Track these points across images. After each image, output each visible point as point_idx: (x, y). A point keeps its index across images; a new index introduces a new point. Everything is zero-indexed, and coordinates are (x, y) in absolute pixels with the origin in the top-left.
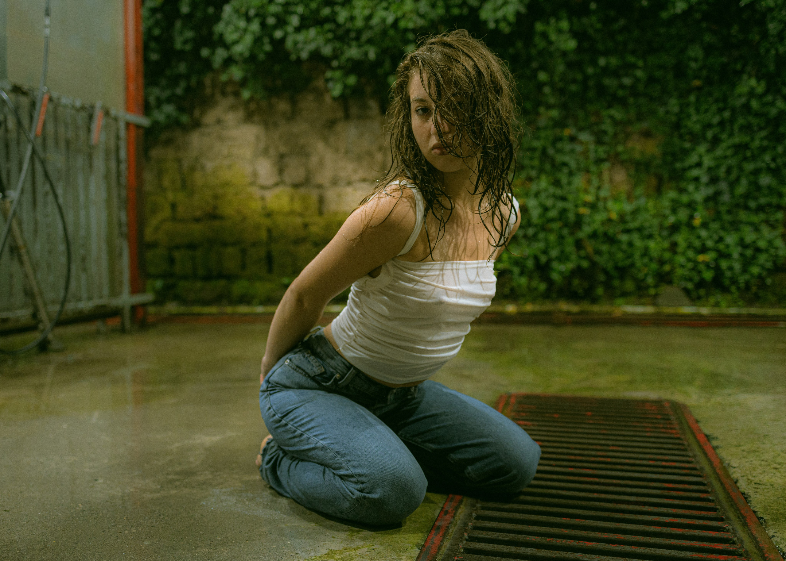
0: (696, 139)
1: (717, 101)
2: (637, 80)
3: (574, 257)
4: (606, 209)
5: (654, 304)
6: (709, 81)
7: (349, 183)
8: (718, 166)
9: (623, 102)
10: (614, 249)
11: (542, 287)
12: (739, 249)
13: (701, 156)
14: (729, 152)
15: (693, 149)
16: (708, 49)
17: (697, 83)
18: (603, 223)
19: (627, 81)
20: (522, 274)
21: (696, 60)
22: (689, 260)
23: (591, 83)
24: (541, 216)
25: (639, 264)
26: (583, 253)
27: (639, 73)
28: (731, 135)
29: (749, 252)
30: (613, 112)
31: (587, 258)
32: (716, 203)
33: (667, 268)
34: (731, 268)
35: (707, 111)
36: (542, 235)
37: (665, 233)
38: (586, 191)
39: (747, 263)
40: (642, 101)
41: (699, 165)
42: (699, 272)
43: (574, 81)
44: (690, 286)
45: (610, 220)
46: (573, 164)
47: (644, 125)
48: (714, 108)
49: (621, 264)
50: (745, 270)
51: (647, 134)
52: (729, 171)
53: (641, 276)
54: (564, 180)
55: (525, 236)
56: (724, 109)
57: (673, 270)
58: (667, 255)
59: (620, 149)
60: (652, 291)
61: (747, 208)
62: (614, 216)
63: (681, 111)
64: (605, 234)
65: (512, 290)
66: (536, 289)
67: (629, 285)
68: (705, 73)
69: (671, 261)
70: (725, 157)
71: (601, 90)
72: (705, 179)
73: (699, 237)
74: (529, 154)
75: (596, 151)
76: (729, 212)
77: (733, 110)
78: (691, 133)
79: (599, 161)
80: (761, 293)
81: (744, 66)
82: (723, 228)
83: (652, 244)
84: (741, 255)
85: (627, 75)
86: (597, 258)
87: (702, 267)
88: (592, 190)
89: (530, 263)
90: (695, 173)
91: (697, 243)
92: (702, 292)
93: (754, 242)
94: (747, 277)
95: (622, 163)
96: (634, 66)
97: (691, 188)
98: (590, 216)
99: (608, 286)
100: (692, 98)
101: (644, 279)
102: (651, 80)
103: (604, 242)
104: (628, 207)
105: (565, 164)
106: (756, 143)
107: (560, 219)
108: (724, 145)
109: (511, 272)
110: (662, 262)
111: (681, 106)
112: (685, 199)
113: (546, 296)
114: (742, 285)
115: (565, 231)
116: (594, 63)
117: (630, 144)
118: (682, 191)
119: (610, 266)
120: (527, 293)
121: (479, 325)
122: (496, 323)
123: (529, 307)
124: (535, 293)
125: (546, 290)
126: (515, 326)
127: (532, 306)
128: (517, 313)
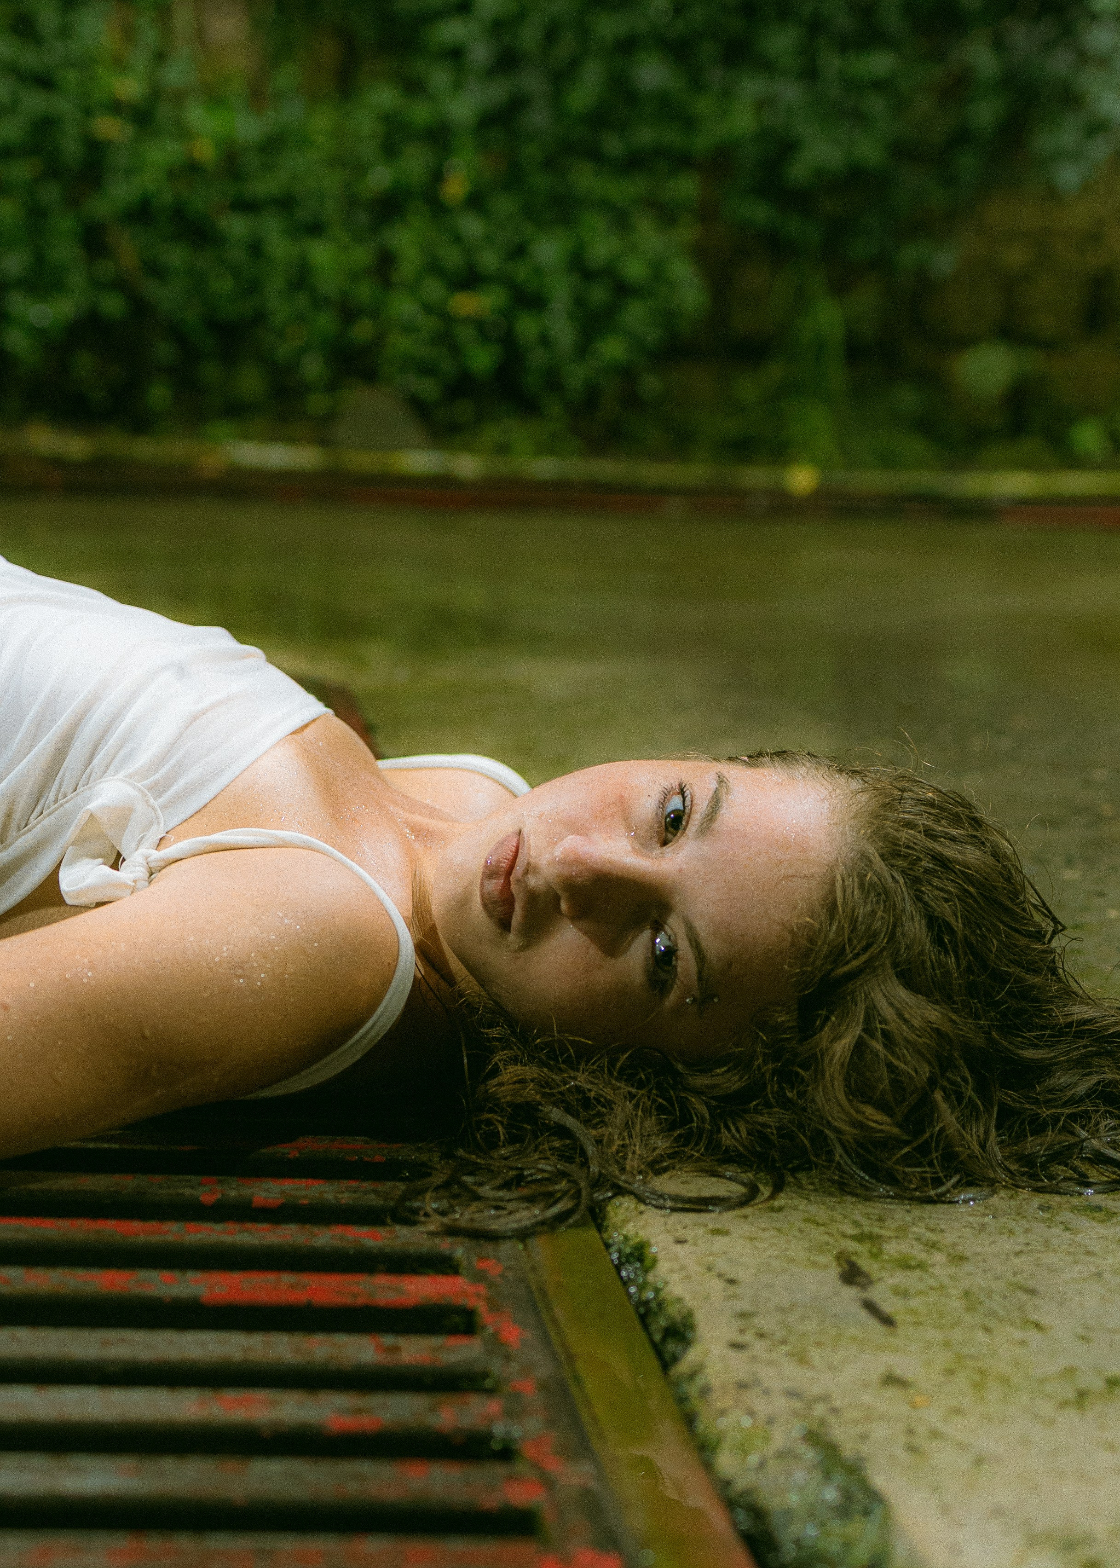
3: (77, 279)
4: (181, 128)
5: (323, 442)
8: (520, 17)
12: (571, 283)
18: (171, 174)
22: (428, 309)
25: (279, 314)
26: (106, 269)
29: (598, 294)
31: (120, 285)
32: (513, 134)
33: (364, 330)
34: (545, 340)
37: (362, 218)
38: (120, 65)
39: (592, 324)
41: (462, 6)
42: (455, 349)
45: (193, 166)
50: (584, 348)
52: (551, 34)
53: (283, 351)
54: (47, 18)
57: (378, 342)
58: (365, 291)
60: (317, 403)
61: (595, 156)
62: (206, 153)
64: (179, 213)
67: (251, 381)
69: (374, 312)
72: (480, 54)
73: (457, 239)
76: (549, 164)
80: (629, 421)
82: (530, 213)
83: (321, 253)
84: (579, 301)
86: (151, 288)
87: (465, 334)
88: (140, 59)
90: (453, 31)
91: (452, 258)
92: (464, 410)
93: (613, 263)
97: (440, 79)
99: (185, 381)
101: (295, 364)
103: (172, 238)
104: (249, 128)
107: (33, 151)
110: (349, 313)
114: (576, 394)
115: (50, 194)
118: (413, 86)
119: (192, 316)
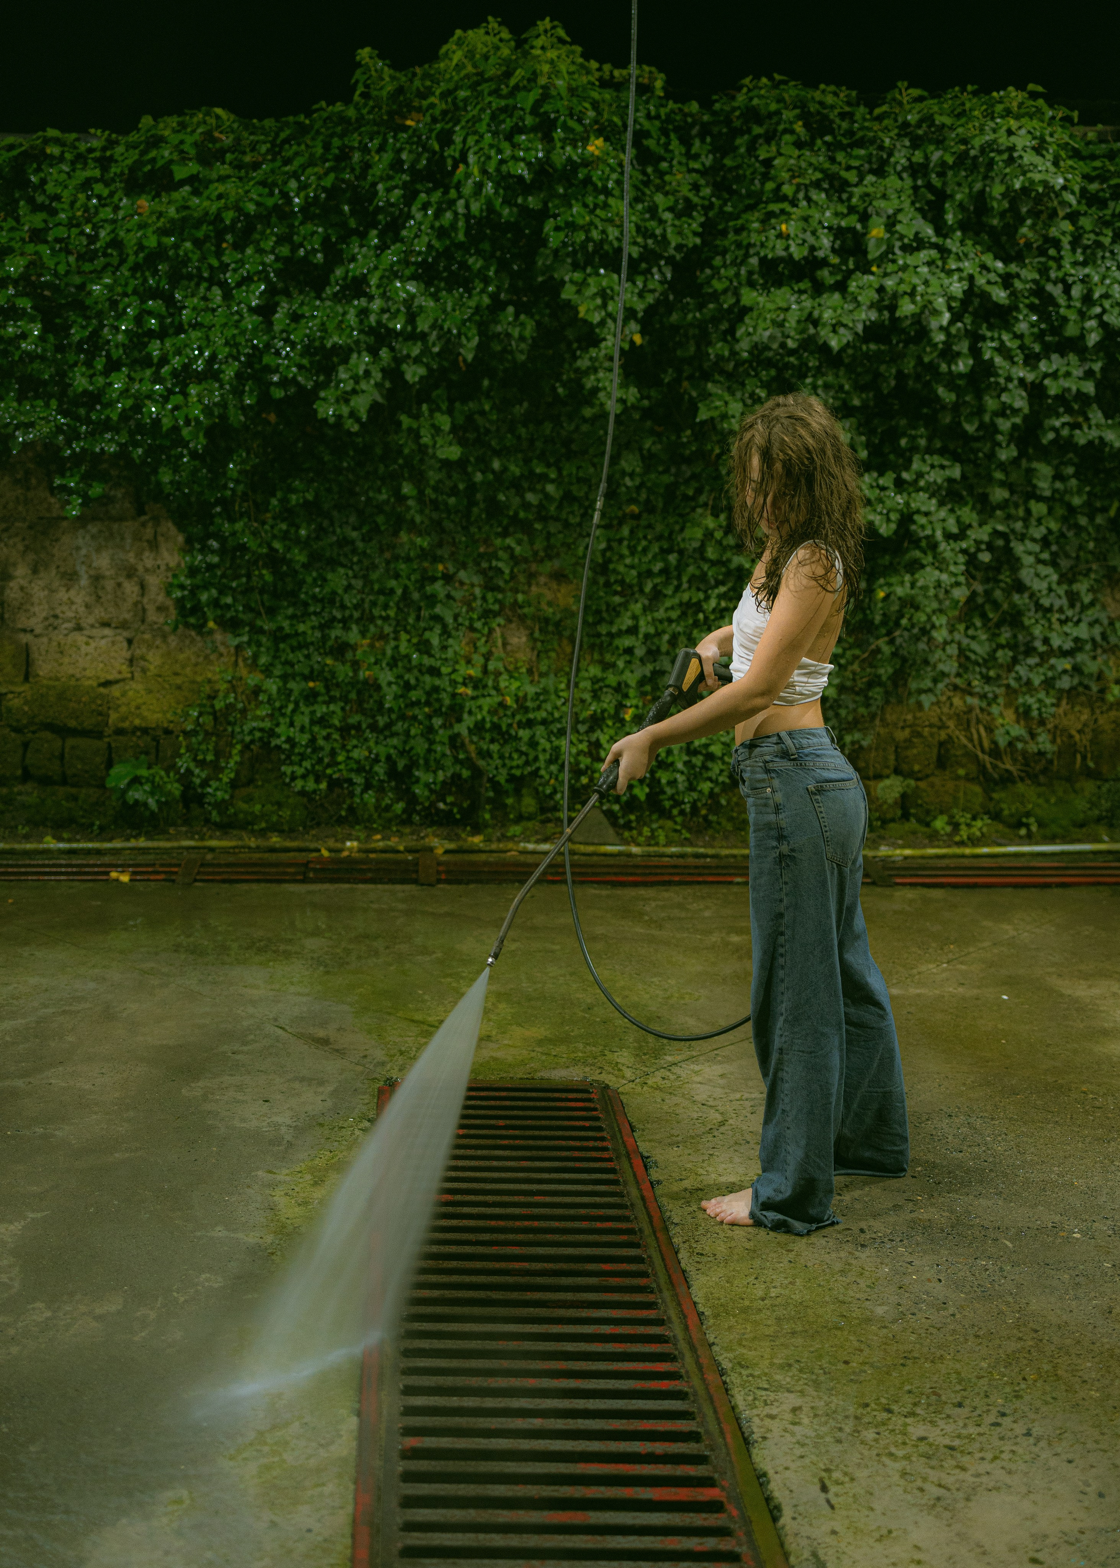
0: (628, 591)
1: (659, 538)
2: (547, 496)
3: (448, 762)
4: (497, 688)
6: (649, 508)
7: (79, 628)
8: (658, 634)
9: (526, 527)
10: (507, 750)
11: (399, 807)
12: (686, 758)
13: (635, 617)
14: (674, 615)
15: (625, 605)
16: (649, 460)
17: (634, 508)
18: (492, 712)
19: (531, 498)
20: (367, 786)
21: (632, 475)
23: (479, 496)
24: (396, 697)
25: (542, 772)
26: (462, 756)
27: (550, 488)
28: (677, 588)
29: (698, 761)
30: (509, 541)
32: (656, 688)
33: (584, 780)
34: (673, 783)
35: (645, 550)
36: (399, 727)
37: (582, 728)
38: (468, 661)
39: (694, 776)
40: (553, 527)
41: (633, 631)
43: (454, 491)
44: (616, 807)
45: (502, 705)
46: (450, 620)
47: (555, 564)
48: (655, 548)
49: (517, 773)
50: (691, 788)
51: (559, 577)
53: (546, 790)
54: (435, 641)
55: (373, 727)
56: (670, 551)
58: (585, 761)
59: (520, 597)
62: (509, 701)
63: (609, 548)
64: (496, 727)
65: (351, 810)
66: (388, 808)
67: (529, 804)
68: (643, 496)
70: (670, 621)
71: (494, 509)
72: (640, 652)
74: (382, 598)
75: (484, 598)
77: (681, 552)
78: (622, 582)
79: (487, 614)
80: (713, 818)
81: (699, 491)
83: (564, 743)
84: (687, 764)
85: (532, 489)
86: (481, 763)
88: (478, 659)
89: (380, 770)
90: (627, 642)
92: (632, 818)
93: (706, 746)
94: (695, 795)
95: (522, 618)
96: (544, 478)
97: (621, 664)
98: (473, 698)
99: (498, 805)
100: (625, 531)
101: (551, 796)
102: (568, 497)
103: (492, 741)
104: (531, 690)
105: (437, 618)
106: (713, 603)
107: (428, 703)
108: (668, 603)
109: (350, 781)
110: (577, 772)
111: (609, 541)
112: (612, 679)
113: (405, 821)
114: (687, 808)
115: (437, 722)
116: (484, 464)
117: (534, 589)
118: (607, 666)
119: (502, 777)
120: (375, 816)
121: (304, 881)
122: (332, 881)
123: (378, 841)
124: (389, 815)
125: (404, 811)
126: (361, 886)
127: (383, 839)
128: (360, 850)
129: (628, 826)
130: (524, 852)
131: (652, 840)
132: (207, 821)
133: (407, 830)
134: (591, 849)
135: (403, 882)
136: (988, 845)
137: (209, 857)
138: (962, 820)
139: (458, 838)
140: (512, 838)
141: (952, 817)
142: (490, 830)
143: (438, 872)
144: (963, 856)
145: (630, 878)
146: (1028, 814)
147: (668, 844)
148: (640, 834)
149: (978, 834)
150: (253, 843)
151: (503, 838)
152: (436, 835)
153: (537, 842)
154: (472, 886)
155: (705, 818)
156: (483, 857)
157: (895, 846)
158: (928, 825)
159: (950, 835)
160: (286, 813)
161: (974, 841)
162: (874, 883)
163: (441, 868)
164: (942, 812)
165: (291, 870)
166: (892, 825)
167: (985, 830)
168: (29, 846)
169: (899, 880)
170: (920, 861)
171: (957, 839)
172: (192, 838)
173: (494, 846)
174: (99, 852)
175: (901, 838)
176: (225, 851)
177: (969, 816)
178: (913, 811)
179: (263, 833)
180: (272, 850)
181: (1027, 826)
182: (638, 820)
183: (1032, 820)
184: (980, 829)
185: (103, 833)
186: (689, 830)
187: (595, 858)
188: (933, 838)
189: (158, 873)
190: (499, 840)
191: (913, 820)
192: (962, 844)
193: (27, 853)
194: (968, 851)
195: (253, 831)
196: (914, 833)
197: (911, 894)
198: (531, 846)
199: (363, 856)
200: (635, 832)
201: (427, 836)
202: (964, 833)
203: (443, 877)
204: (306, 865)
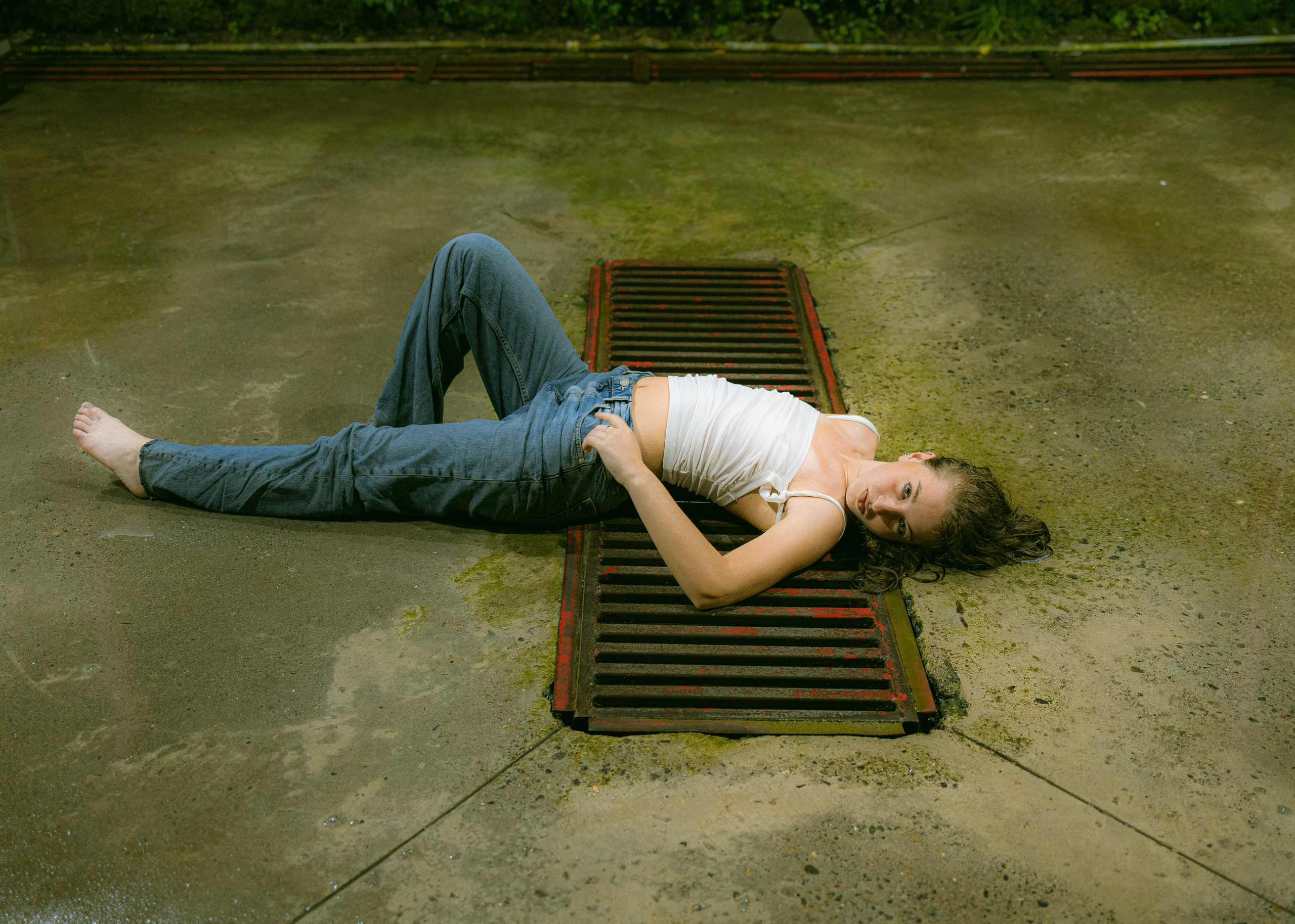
11: (615, 7)
44: (815, 7)
60: (766, 14)
65: (571, 11)
66: (605, 10)
80: (906, 16)
92: (831, 16)
113: (621, 21)
120: (594, 17)
121: (531, 79)
122: (555, 79)
123: (597, 42)
124: (605, 16)
125: (620, 12)
126: (582, 84)
127: (602, 39)
128: (581, 50)
129: (826, 25)
130: (730, 51)
131: (848, 38)
132: (441, 23)
133: (623, 30)
134: (791, 47)
135: (619, 79)
136: (1162, 39)
137: (444, 57)
138: (1140, 16)
139: (670, 38)
140: (719, 38)
141: (1131, 12)
142: (698, 30)
143: (652, 71)
144: (1138, 50)
145: (825, 75)
146: (1204, 9)
147: (864, 41)
148: (838, 32)
149: (1154, 28)
150: (483, 43)
151: (712, 37)
152: (649, 35)
153: (743, 41)
154: (682, 83)
155: (899, 16)
156: (692, 56)
157: (1075, 41)
158: (1107, 20)
159: (1128, 30)
160: (511, 15)
161: (1150, 36)
162: (1052, 78)
163: (654, 67)
164: (1122, 8)
165: (518, 69)
166: (1074, 22)
167: (1161, 25)
168: (282, 47)
169: (1076, 74)
170: (1098, 56)
171: (1134, 33)
172: (428, 39)
173: (702, 45)
174: (346, 53)
175: (1081, 33)
176: (457, 51)
177: (1147, 11)
178: (1095, 7)
179: (492, 34)
180: (501, 50)
181: (1202, 20)
182: (836, 19)
183: (1207, 14)
184: (1157, 24)
185: (348, 35)
186: (883, 28)
187: (795, 57)
188: (1112, 33)
189: (397, 72)
190: (708, 40)
191: (1094, 16)
192: (1138, 38)
193: (281, 54)
194: (1143, 45)
195: (483, 33)
196: (1094, 28)
197: (1085, 87)
198: (736, 45)
199: (582, 55)
200: (832, 32)
201: (641, 36)
202: (1141, 28)
203: (655, 74)
204: (531, 64)
